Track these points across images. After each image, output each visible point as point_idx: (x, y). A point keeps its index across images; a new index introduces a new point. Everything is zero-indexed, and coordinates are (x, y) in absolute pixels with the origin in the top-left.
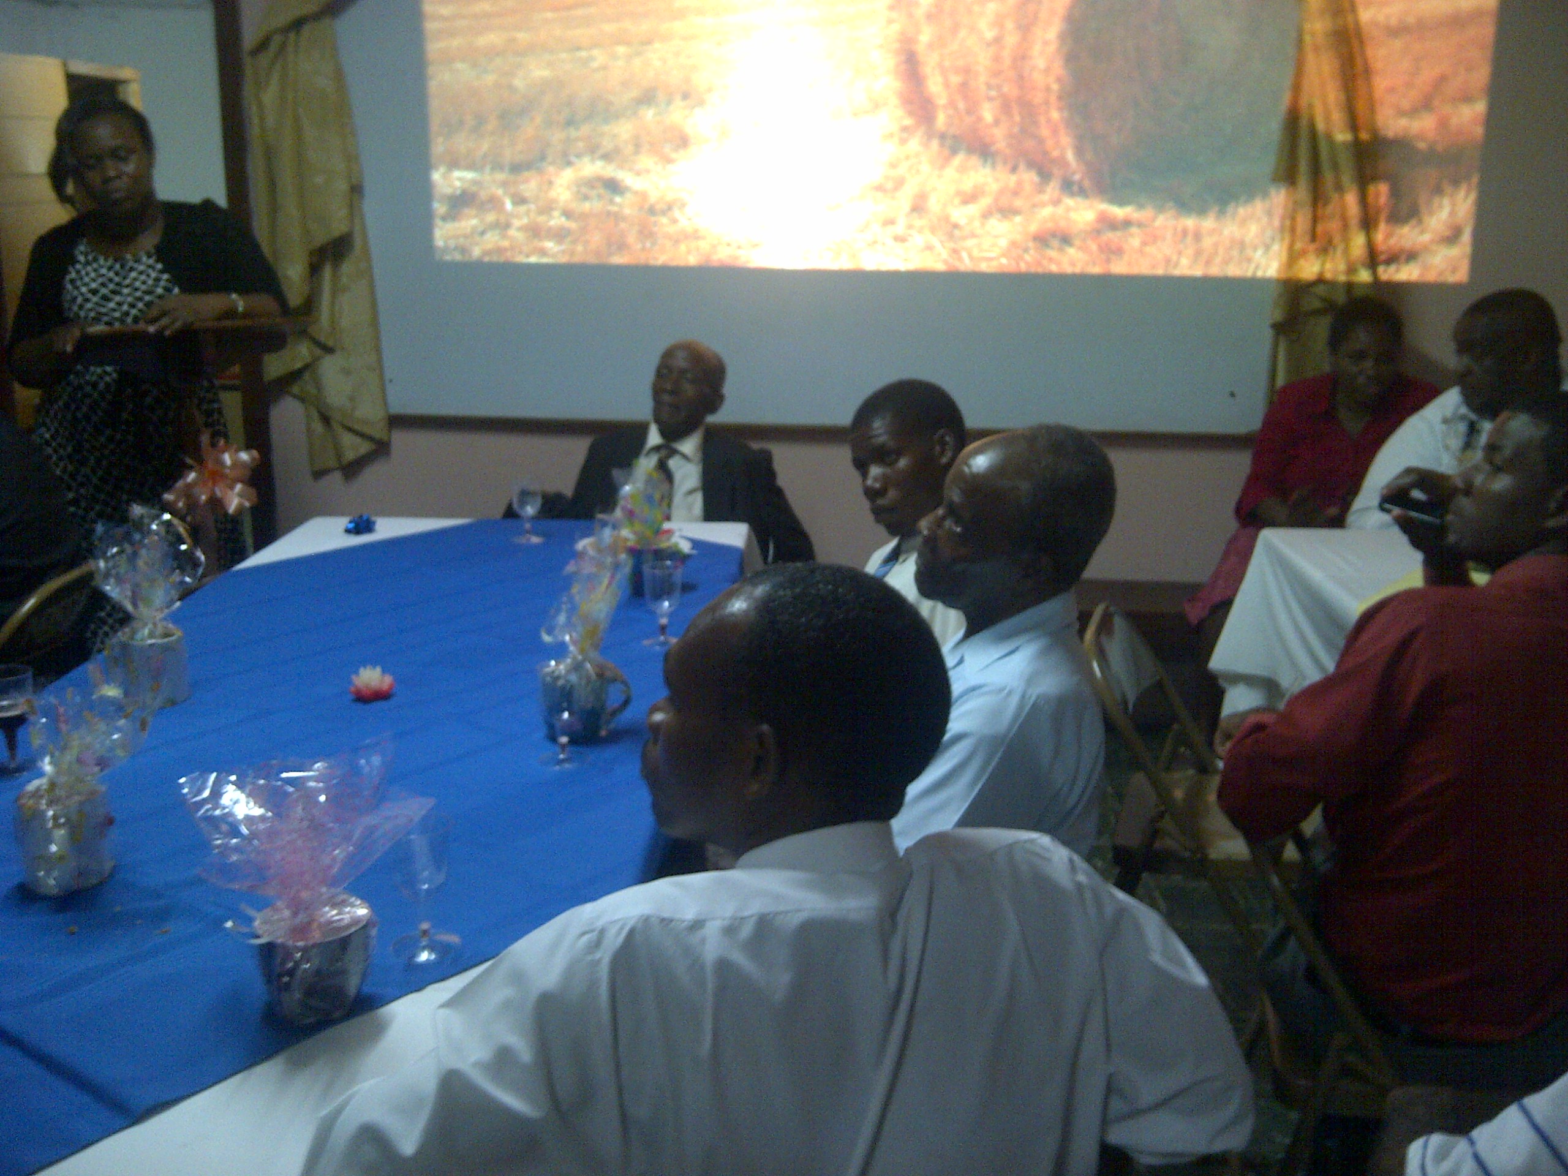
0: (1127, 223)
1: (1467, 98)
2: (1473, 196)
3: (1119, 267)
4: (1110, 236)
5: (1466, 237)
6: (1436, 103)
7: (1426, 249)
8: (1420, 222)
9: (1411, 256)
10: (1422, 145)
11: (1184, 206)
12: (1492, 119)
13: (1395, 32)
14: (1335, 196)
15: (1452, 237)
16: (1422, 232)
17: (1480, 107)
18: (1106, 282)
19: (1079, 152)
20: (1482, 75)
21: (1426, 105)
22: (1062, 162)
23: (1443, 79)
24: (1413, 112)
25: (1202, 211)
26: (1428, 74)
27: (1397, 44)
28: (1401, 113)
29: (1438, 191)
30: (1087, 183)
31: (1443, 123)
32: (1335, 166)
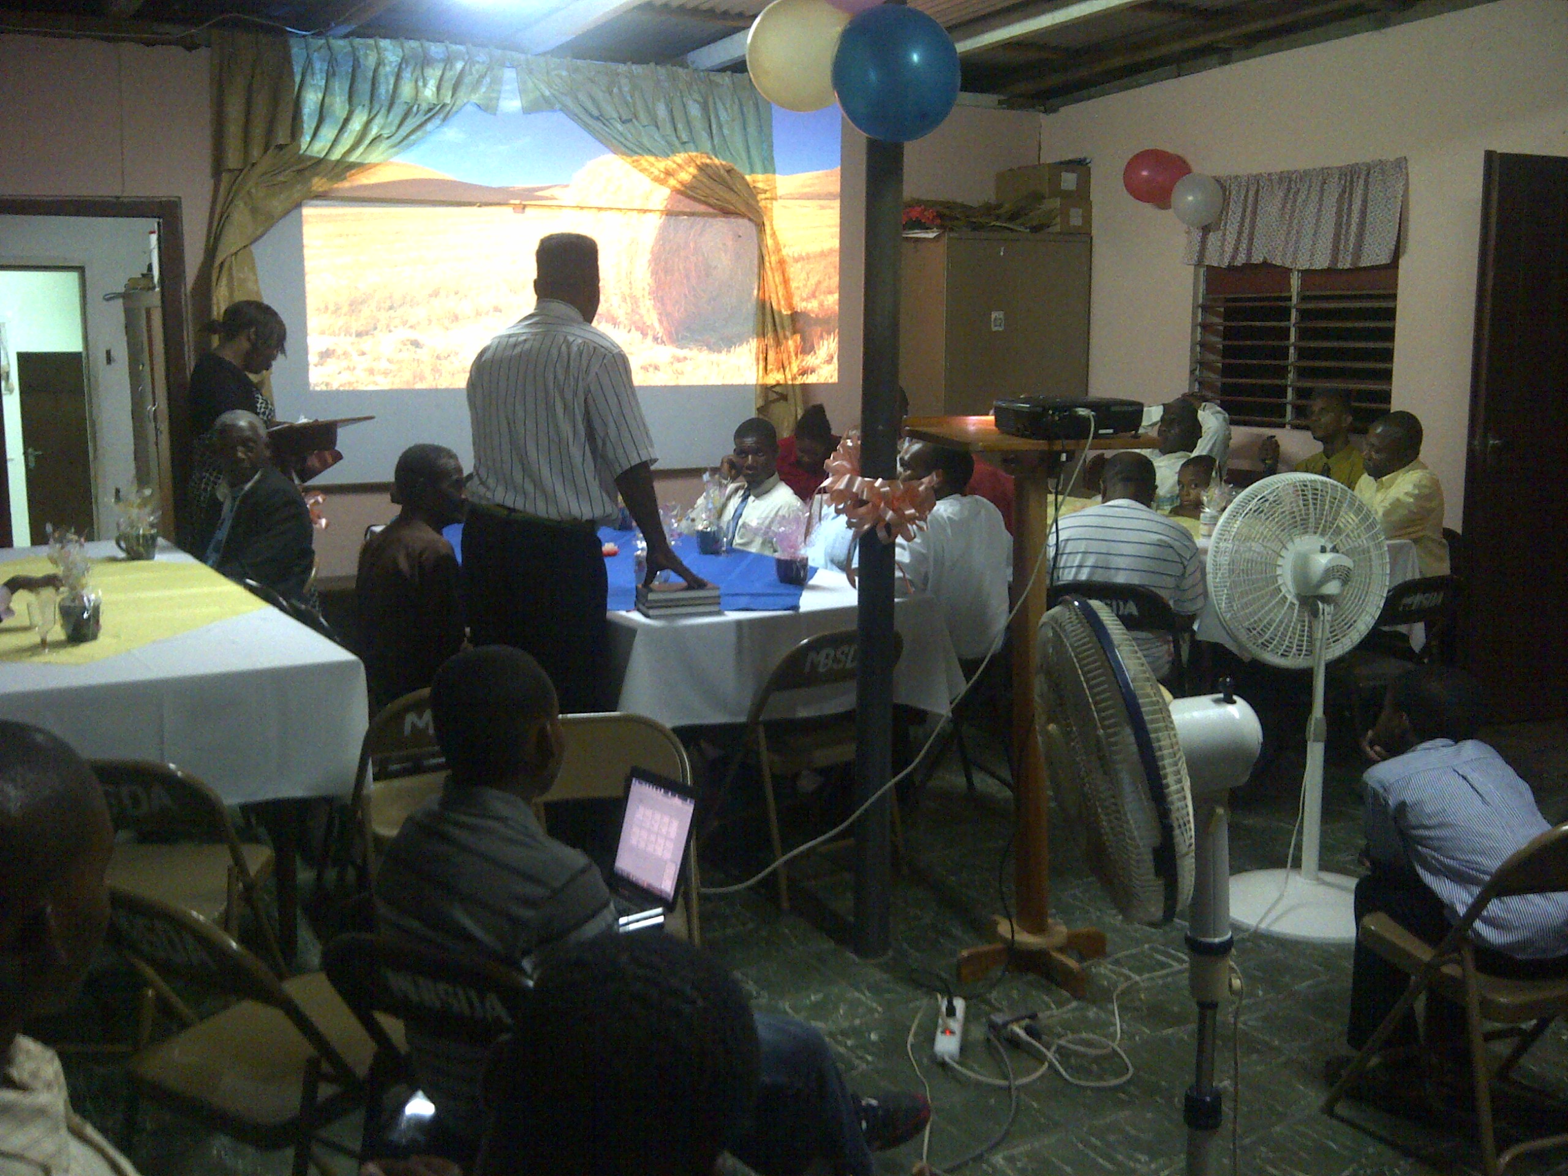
0: (685, 358)
1: (831, 293)
2: (836, 339)
3: (684, 381)
4: (677, 365)
5: (835, 360)
6: (817, 294)
7: (819, 366)
8: (815, 353)
9: (813, 371)
10: (813, 315)
11: (713, 348)
12: (841, 301)
13: (797, 260)
14: (784, 341)
15: (829, 361)
16: (817, 358)
17: (836, 296)
18: (676, 389)
19: (661, 321)
20: (836, 280)
21: (813, 295)
22: (652, 327)
23: (819, 283)
24: (807, 300)
25: (720, 352)
26: (813, 281)
27: (799, 265)
28: (803, 300)
29: (821, 337)
30: (665, 339)
31: (821, 305)
32: (783, 328)
